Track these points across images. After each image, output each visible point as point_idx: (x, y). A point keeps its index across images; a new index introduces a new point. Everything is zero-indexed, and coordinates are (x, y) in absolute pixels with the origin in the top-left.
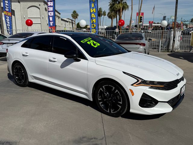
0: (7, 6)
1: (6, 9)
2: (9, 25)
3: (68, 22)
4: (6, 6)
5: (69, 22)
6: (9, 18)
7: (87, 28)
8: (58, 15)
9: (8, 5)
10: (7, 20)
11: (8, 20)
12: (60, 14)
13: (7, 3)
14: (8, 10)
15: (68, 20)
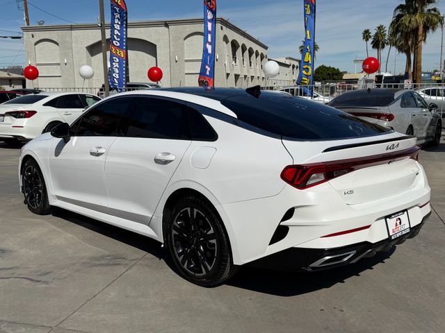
0: (117, 35)
1: (114, 42)
2: (117, 75)
3: (288, 66)
4: (115, 36)
5: (291, 67)
6: (118, 61)
7: (342, 79)
8: (261, 50)
9: (119, 34)
10: (114, 64)
11: (117, 65)
12: (266, 48)
13: (119, 29)
14: (118, 44)
15: (288, 62)
